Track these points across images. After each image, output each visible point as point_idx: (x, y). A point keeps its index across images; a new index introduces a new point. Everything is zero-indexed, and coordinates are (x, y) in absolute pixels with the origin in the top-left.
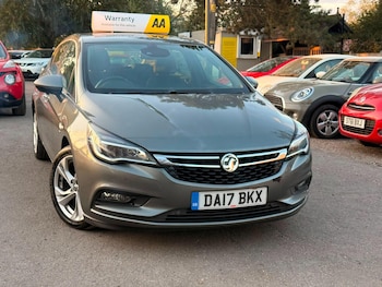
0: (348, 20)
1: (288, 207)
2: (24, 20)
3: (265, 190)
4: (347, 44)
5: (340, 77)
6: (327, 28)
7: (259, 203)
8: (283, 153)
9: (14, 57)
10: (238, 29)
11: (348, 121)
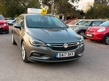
0: (84, 12)
1: (79, 56)
2: (7, 11)
3: (74, 52)
4: (84, 17)
5: (85, 25)
6: (79, 14)
7: (73, 56)
8: (78, 43)
9: (6, 20)
10: (59, 13)
11: (88, 35)
